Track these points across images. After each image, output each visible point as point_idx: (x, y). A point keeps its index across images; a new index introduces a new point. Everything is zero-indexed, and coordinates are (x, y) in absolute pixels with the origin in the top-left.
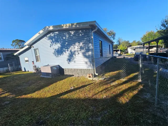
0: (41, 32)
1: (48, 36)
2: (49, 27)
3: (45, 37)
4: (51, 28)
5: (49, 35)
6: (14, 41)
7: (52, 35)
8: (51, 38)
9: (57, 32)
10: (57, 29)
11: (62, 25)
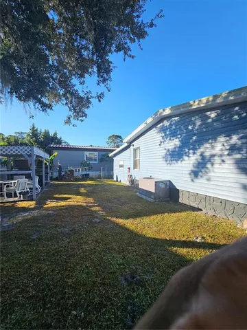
0: (150, 120)
1: (158, 126)
2: (164, 110)
3: (154, 129)
4: (167, 112)
5: (161, 124)
6: (110, 137)
7: (166, 123)
8: (163, 130)
9: (176, 118)
10: (178, 112)
11: (191, 102)
